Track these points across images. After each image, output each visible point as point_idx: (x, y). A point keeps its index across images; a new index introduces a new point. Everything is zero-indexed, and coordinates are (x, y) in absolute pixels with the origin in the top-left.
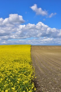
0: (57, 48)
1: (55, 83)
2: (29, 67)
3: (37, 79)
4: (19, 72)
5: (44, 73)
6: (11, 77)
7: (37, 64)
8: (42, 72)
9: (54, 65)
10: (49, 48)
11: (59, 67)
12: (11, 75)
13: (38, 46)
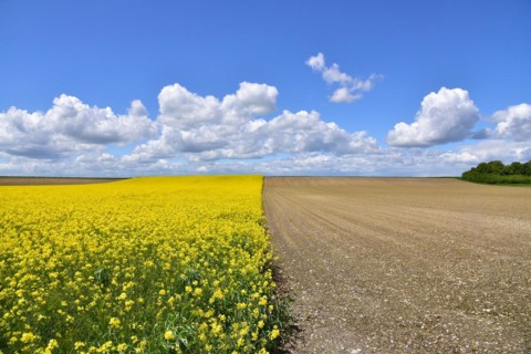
0: (332, 182)
1: (323, 271)
2: (258, 231)
3: (279, 262)
4: (232, 244)
5: (296, 247)
6: (212, 254)
7: (278, 225)
8: (292, 244)
9: (322, 228)
10: (313, 183)
11: (335, 231)
12: (211, 250)
13: (283, 178)
